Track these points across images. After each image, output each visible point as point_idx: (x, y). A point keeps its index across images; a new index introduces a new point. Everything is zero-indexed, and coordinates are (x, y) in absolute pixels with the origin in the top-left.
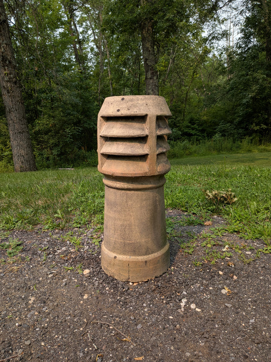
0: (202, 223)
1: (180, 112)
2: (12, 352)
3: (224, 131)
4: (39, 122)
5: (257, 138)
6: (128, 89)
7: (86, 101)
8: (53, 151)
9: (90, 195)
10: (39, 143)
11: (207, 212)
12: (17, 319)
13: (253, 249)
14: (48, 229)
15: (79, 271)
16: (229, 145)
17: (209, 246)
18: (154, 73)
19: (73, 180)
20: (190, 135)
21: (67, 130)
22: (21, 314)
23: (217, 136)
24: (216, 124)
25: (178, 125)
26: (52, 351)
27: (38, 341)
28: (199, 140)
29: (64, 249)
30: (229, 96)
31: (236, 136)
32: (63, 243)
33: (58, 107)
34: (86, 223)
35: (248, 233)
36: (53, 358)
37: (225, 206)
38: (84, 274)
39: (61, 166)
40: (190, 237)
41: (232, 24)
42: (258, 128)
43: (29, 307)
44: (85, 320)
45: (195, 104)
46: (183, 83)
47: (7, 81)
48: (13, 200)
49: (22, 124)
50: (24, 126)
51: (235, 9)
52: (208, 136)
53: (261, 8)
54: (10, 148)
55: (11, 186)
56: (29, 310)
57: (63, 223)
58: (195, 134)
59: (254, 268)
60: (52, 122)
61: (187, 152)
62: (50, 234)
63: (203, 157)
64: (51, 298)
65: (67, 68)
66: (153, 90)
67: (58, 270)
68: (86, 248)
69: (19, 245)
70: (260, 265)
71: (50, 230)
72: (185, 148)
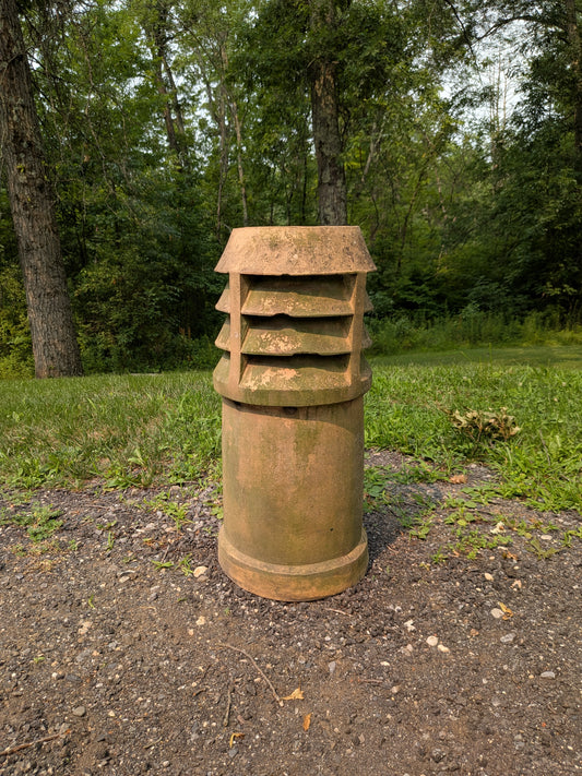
0: (446, 479)
1: (391, 257)
2: (47, 728)
3: (485, 299)
4: (90, 274)
5: (556, 316)
6: (280, 207)
7: (190, 231)
8: (118, 337)
9: (203, 420)
10: (88, 318)
11: (455, 456)
12: (53, 664)
13: (556, 531)
14: (115, 487)
15: (184, 569)
16: (496, 329)
17: (462, 523)
18: (338, 172)
19: (165, 391)
20: (411, 306)
21: (150, 293)
22: (62, 655)
23: (471, 310)
24: (468, 284)
25: (387, 285)
26: (132, 729)
27: (100, 708)
28: (431, 318)
29: (151, 526)
30: (496, 225)
31: (511, 310)
32: (148, 515)
33: (129, 244)
34: (198, 475)
35: (545, 499)
36: (136, 742)
37: (493, 443)
38: (196, 576)
39: (135, 368)
40: (421, 505)
41: (502, 74)
42: (557, 291)
43: (80, 640)
44: (200, 668)
45: (421, 241)
46: (398, 197)
47: (24, 185)
48: (38, 429)
49: (54, 277)
50: (57, 281)
51: (509, 41)
52: (450, 309)
53: (564, 40)
54: (26, 329)
55: (33, 401)
56: (79, 648)
57: (148, 476)
58: (423, 305)
59: (560, 567)
60: (116, 274)
61: (406, 342)
62: (120, 496)
63: (440, 353)
64: (126, 623)
65: (152, 162)
66: (334, 209)
67: (139, 568)
68: (199, 524)
69: (55, 518)
70: (571, 561)
71: (120, 488)
72: (401, 334)
